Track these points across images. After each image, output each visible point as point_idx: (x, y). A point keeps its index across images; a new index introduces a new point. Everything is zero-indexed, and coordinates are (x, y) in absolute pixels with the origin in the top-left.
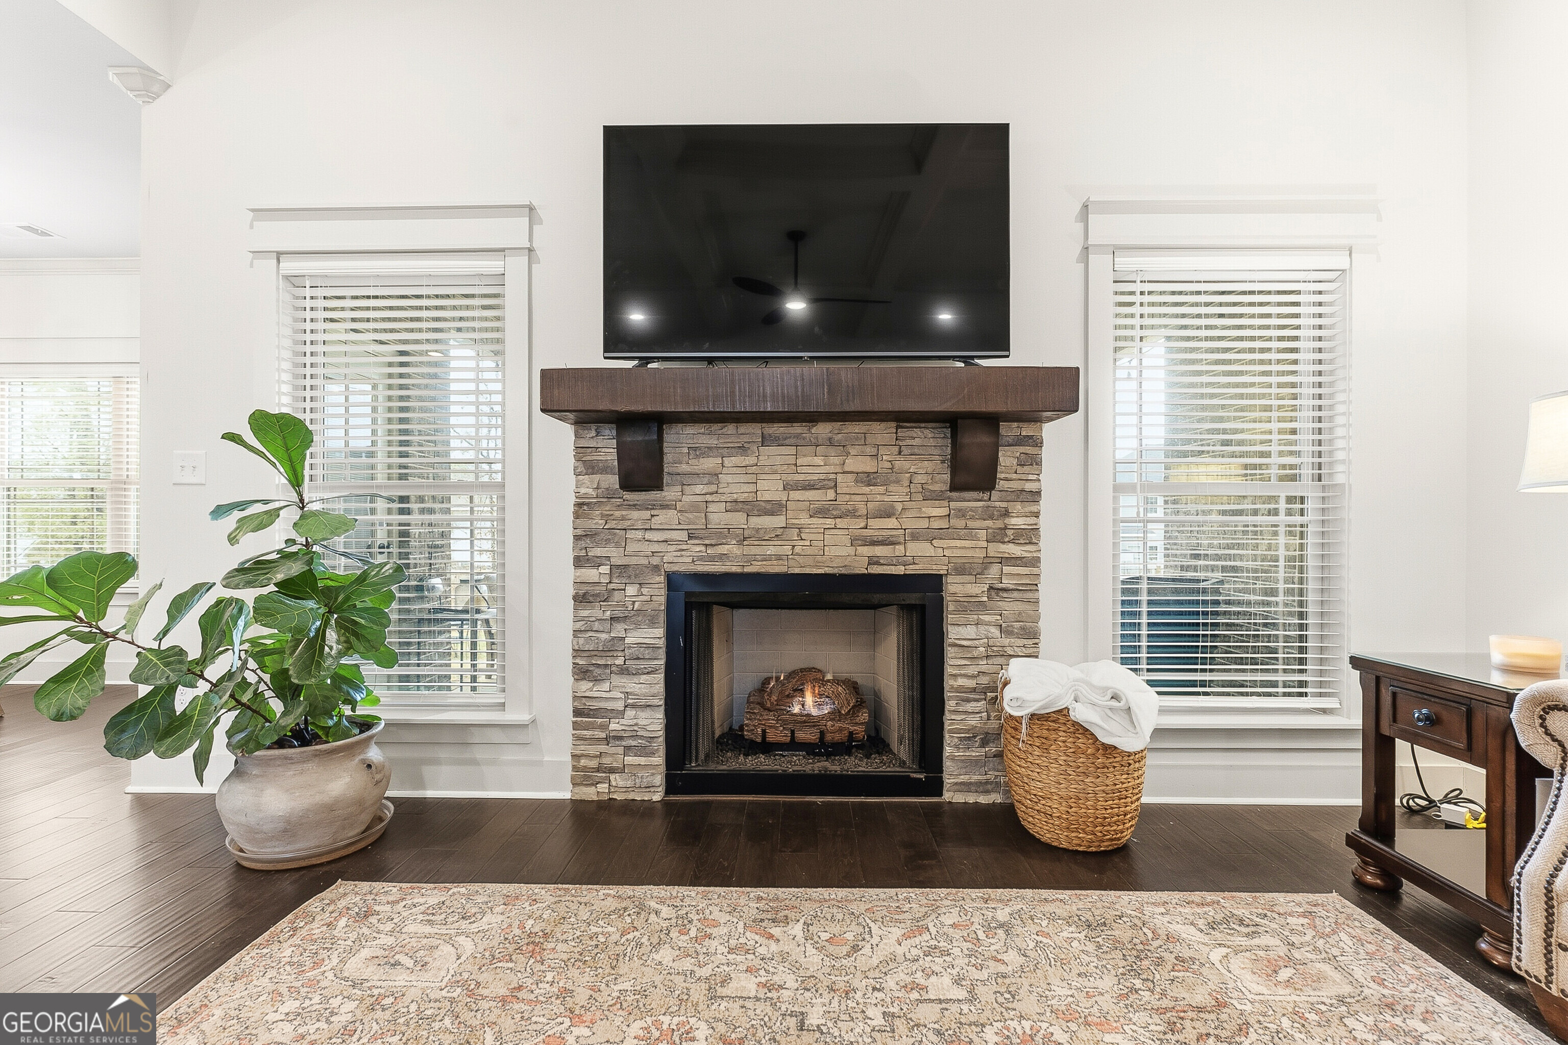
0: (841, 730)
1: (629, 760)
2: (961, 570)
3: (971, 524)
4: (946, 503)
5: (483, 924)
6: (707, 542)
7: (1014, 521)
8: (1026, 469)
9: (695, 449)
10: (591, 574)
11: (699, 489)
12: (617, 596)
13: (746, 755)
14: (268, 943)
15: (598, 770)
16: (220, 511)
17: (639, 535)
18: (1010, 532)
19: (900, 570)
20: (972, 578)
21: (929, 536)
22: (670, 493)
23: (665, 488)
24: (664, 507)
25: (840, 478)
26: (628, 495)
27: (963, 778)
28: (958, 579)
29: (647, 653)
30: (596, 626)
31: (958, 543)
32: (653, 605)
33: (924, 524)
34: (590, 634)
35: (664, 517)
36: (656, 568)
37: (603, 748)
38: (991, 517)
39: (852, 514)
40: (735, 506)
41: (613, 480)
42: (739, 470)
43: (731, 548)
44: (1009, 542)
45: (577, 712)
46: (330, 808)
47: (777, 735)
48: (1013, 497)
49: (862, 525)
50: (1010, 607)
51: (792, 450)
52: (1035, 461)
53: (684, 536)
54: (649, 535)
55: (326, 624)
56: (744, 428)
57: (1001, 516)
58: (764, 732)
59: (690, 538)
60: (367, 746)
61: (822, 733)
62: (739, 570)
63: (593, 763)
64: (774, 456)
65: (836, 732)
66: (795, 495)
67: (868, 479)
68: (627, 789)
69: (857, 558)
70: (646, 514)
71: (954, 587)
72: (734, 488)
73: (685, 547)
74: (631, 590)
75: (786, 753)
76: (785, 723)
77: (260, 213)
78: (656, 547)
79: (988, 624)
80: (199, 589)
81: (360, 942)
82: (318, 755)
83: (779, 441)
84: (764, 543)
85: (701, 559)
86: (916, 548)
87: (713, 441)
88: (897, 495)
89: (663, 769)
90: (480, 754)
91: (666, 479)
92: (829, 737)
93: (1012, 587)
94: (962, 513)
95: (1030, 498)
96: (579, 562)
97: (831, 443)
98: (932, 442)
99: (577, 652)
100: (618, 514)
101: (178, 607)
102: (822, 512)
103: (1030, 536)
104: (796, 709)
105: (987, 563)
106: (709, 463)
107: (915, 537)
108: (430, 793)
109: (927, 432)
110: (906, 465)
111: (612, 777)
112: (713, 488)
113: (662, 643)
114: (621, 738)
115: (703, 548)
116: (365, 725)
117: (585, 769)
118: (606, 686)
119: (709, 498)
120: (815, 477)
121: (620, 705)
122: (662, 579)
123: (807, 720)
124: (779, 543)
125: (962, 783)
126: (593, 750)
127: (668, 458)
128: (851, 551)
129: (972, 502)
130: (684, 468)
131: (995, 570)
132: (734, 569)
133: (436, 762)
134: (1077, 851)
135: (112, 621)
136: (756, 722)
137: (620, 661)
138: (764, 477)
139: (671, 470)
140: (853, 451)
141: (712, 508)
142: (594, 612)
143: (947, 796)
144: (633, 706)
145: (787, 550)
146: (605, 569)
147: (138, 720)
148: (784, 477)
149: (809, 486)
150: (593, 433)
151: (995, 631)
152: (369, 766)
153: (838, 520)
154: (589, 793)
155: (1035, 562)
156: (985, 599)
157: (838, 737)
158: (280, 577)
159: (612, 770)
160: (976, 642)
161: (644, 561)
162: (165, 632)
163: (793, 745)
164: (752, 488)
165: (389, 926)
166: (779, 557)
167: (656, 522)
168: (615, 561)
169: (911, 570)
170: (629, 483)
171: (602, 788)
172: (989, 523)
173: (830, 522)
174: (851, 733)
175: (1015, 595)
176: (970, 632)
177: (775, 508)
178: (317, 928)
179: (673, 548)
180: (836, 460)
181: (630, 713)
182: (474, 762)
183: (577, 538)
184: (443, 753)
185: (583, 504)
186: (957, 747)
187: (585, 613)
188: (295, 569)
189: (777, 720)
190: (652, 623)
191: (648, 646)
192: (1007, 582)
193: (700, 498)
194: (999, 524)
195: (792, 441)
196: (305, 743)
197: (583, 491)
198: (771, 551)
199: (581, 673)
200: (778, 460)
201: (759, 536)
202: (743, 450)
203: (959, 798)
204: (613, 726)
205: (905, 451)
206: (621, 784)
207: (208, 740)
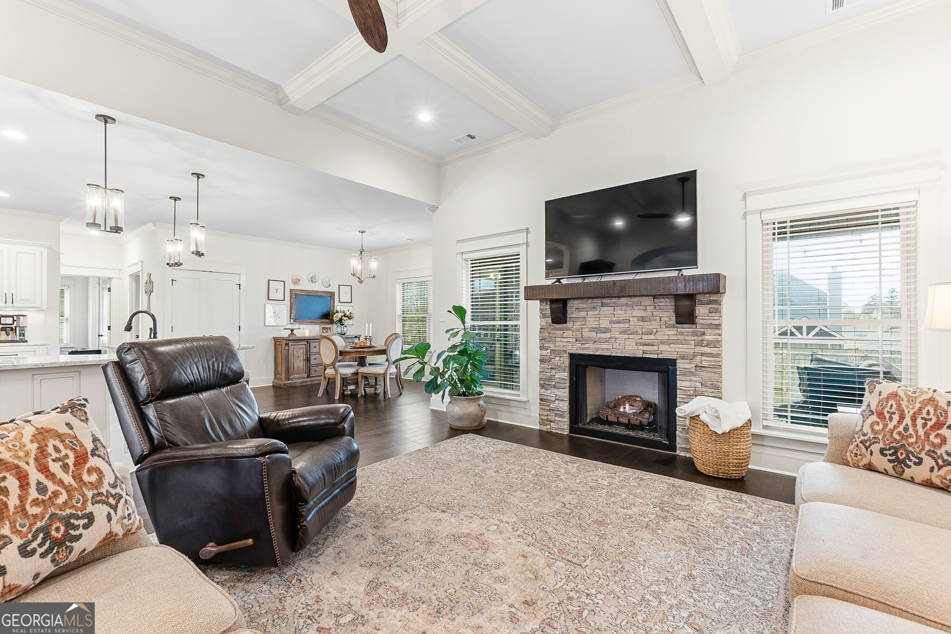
0: (637, 419)
1: (556, 418)
2: (683, 358)
3: (687, 338)
4: (676, 329)
5: (498, 447)
6: (581, 343)
7: (707, 337)
8: (713, 315)
9: (578, 309)
10: (545, 352)
11: (579, 323)
12: (553, 360)
13: (601, 425)
14: (453, 439)
15: (547, 420)
16: (447, 331)
17: (559, 339)
18: (705, 342)
19: (655, 356)
20: (688, 361)
21: (669, 343)
22: (569, 325)
23: (568, 323)
24: (567, 330)
25: (631, 319)
26: (555, 325)
27: (684, 446)
28: (682, 361)
29: (562, 381)
30: (546, 370)
31: (681, 346)
32: (564, 365)
33: (667, 337)
34: (545, 373)
35: (568, 333)
36: (565, 351)
37: (548, 413)
38: (697, 335)
39: (636, 333)
40: (592, 329)
41: (550, 320)
42: (593, 316)
43: (590, 345)
44: (706, 346)
45: (541, 400)
46: (469, 415)
47: (612, 418)
48: (707, 327)
49: (640, 338)
50: (706, 375)
51: (613, 308)
52: (718, 311)
53: (574, 340)
54: (563, 340)
55: (468, 363)
56: (594, 301)
57: (702, 335)
58: (607, 416)
59: (576, 341)
60: (479, 400)
61: (629, 420)
62: (593, 353)
63: (545, 418)
64: (606, 310)
65: (635, 421)
66: (614, 325)
67: (643, 319)
68: (556, 429)
69: (638, 351)
70: (561, 332)
71: (680, 365)
72: (591, 323)
73: (574, 344)
74: (557, 359)
75: (617, 427)
76: (615, 414)
77: (459, 241)
78: (565, 344)
79: (695, 381)
80: (443, 352)
81: (470, 443)
82: (467, 399)
83: (607, 305)
84: (601, 343)
85: (580, 348)
86: (662, 348)
87: (584, 306)
88: (654, 325)
89: (568, 423)
90: (514, 410)
91: (568, 319)
92: (632, 422)
93: (706, 366)
94: (682, 334)
95: (715, 327)
96: (541, 348)
97: (627, 305)
98: (669, 304)
99: (541, 379)
100: (552, 332)
101: (439, 356)
102: (623, 332)
103: (716, 344)
104: (622, 410)
105: (694, 356)
106: (583, 314)
107: (662, 343)
108: (500, 421)
109: (667, 300)
110: (658, 313)
111: (551, 423)
112: (584, 323)
113: (567, 378)
114: (553, 410)
115: (581, 345)
116: (480, 393)
117: (543, 419)
118: (549, 391)
119: (582, 327)
120: (622, 319)
121: (553, 399)
122: (567, 355)
123: (624, 414)
124: (607, 344)
125: (683, 448)
126: (545, 413)
127: (569, 312)
128: (636, 348)
129: (686, 329)
130: (574, 316)
131: (698, 358)
132: (591, 353)
133: (501, 411)
134: (709, 475)
135: (426, 360)
136: (604, 412)
137: (554, 383)
138: (603, 318)
139: (570, 316)
140: (636, 308)
141: (584, 330)
142: (545, 366)
143: (678, 452)
144: (558, 400)
145: (610, 346)
146: (549, 351)
147: (431, 385)
148: (609, 319)
149: (619, 322)
150: (545, 304)
151: (699, 385)
152: (479, 406)
153: (630, 335)
154: (544, 428)
155: (718, 355)
156: (694, 370)
157: (636, 422)
158: (458, 350)
159: (551, 421)
160: (689, 389)
161: (561, 349)
162: (436, 363)
163: (619, 423)
164: (598, 323)
165: (477, 442)
166: (608, 349)
167: (565, 335)
168: (552, 348)
169: (660, 356)
170: (554, 321)
171: (548, 427)
172: (695, 338)
173: (627, 336)
174: (641, 421)
175: (709, 369)
176: (687, 384)
177: (606, 331)
178: (463, 439)
179: (570, 344)
180: (630, 312)
181: (557, 402)
182: (511, 412)
183: (540, 340)
184: (503, 408)
185: (542, 328)
186: (681, 432)
187: (543, 366)
188: (462, 347)
189: (612, 413)
190: (564, 371)
191: (563, 379)
192: (704, 364)
193: (580, 327)
194: (700, 338)
195: (612, 305)
196: (464, 396)
197: (542, 324)
198: (605, 346)
199: (542, 386)
200: (607, 312)
201: (599, 341)
202: (594, 308)
203: (682, 454)
204: (551, 406)
205: (657, 308)
206: (554, 426)
207: (444, 392)
